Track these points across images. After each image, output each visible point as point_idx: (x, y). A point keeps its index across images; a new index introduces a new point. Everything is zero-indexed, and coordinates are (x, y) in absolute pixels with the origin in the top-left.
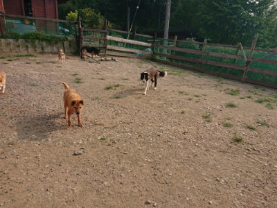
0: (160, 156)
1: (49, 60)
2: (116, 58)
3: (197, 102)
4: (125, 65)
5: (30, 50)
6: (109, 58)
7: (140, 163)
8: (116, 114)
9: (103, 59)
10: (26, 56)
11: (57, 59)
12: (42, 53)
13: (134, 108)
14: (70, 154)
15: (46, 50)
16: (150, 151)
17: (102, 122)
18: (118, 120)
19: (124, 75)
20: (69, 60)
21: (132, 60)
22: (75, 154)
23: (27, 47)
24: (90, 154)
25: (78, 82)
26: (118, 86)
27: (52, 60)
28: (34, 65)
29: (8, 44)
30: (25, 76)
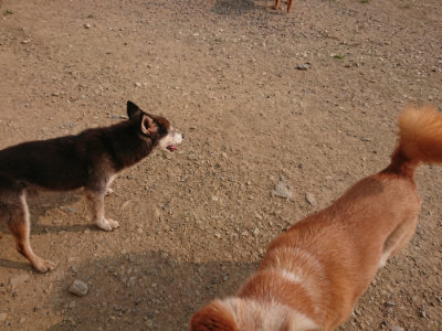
0: (431, 97)
7: (395, 99)
8: (360, 28)
13: (394, 23)
14: (292, 66)
16: (415, 87)
17: (337, 35)
18: (363, 36)
22: (299, 68)
24: (319, 72)
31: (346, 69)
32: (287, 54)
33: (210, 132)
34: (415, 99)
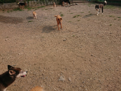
0: (98, 42)
1: (50, 8)
2: (78, 4)
3: (119, 20)
4: (82, 6)
5: (42, 4)
6: (75, 4)
7: (89, 44)
8: (78, 27)
9: (72, 4)
10: (41, 7)
11: (53, 7)
12: (47, 5)
13: (87, 24)
14: (62, 40)
15: (48, 4)
16: (94, 40)
17: (73, 30)
18: (79, 29)
19: (82, 11)
20: (57, 7)
21: (86, 3)
23: (41, 3)
24: (69, 41)
25: (62, 16)
26: (79, 16)
27: (51, 8)
28: (45, 10)
29: (34, 3)
30: (43, 15)
31: (76, 39)
32: (61, 37)
33: (40, 64)
34: (94, 43)
